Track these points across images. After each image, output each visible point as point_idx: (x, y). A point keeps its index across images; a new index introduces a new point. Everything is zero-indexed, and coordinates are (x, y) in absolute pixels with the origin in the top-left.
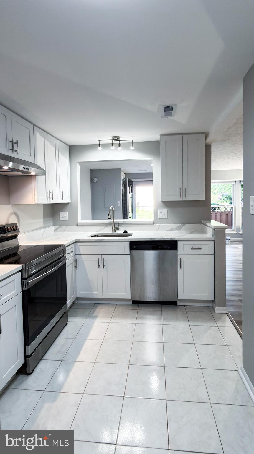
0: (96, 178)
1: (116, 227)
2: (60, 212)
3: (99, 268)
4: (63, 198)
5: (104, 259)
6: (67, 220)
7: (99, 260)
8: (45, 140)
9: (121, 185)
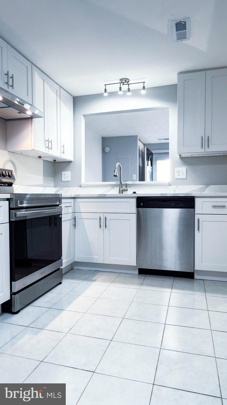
0: (107, 147)
1: (124, 188)
2: (63, 172)
3: (100, 227)
4: (64, 152)
5: (105, 217)
6: (69, 181)
7: (100, 219)
8: (45, 83)
9: (138, 157)
